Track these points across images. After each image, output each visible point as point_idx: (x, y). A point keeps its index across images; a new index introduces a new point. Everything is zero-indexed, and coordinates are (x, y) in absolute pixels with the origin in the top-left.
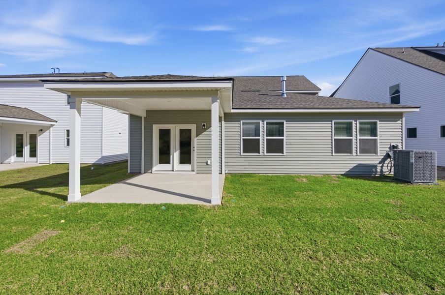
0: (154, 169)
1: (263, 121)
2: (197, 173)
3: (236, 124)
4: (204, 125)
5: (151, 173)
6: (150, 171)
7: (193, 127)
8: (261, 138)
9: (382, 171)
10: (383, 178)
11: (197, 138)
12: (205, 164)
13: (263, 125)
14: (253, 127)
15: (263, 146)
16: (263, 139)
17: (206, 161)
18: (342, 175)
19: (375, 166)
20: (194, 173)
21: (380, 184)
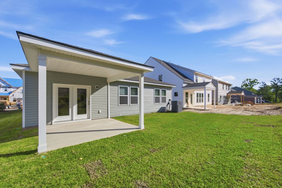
0: (54, 121)
1: (129, 87)
2: (92, 120)
3: (116, 88)
4: (97, 87)
5: (51, 124)
6: (50, 123)
7: (88, 88)
8: (128, 96)
9: (167, 109)
10: (168, 112)
11: (92, 95)
12: (98, 113)
13: (129, 89)
14: (124, 90)
15: (129, 100)
16: (129, 96)
17: (98, 111)
18: (157, 112)
19: (165, 107)
20: (90, 120)
21: (167, 114)
